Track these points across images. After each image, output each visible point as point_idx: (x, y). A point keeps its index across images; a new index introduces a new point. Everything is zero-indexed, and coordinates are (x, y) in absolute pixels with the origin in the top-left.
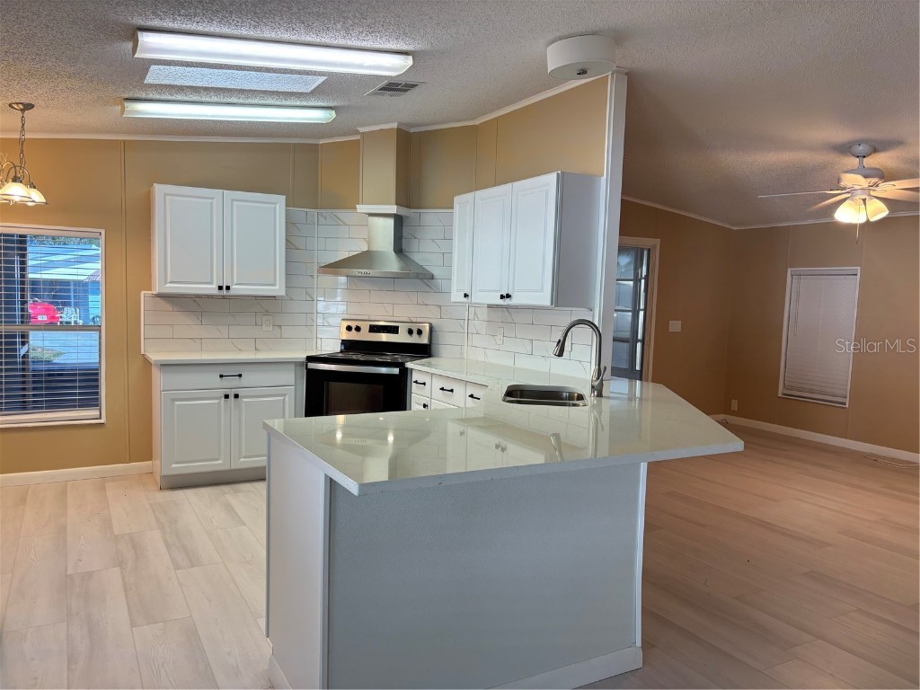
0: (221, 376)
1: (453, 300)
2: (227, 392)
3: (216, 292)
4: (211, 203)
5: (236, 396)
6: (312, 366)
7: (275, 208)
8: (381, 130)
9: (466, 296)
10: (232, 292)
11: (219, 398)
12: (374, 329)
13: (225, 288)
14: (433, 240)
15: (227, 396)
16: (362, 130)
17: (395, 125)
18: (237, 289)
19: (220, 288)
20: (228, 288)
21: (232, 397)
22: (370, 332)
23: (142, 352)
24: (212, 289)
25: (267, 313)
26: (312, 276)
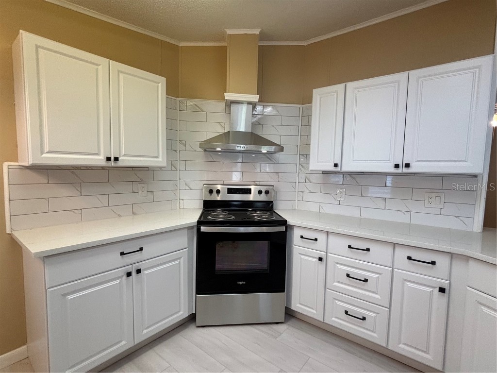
0: (122, 254)
1: (311, 168)
2: (129, 269)
3: (104, 163)
4: (97, 69)
5: (139, 271)
6: (203, 229)
7: (158, 86)
8: (246, 34)
9: (336, 165)
10: (120, 164)
11: (121, 277)
12: (231, 191)
13: (112, 159)
14: (273, 126)
15: (129, 274)
16: (229, 32)
17: (257, 32)
18: (124, 161)
19: (109, 159)
20: (116, 159)
21: (134, 274)
22: (228, 193)
23: (8, 231)
24: (99, 160)
25: (142, 181)
26: (176, 151)
